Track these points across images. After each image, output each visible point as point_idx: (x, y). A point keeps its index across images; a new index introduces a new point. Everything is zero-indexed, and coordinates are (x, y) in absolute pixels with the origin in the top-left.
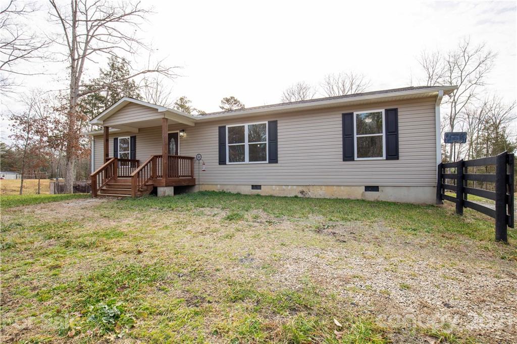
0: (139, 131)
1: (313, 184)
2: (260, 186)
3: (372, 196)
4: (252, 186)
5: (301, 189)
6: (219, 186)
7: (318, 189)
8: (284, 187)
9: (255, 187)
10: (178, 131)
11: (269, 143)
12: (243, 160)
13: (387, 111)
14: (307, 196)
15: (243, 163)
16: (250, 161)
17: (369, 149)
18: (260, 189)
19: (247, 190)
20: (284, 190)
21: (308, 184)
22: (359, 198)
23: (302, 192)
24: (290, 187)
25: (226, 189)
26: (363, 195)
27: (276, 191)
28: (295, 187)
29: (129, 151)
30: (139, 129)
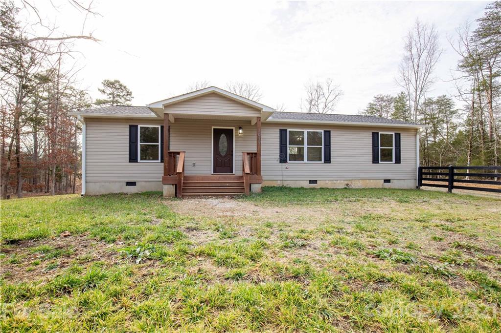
0: (175, 121)
1: (354, 179)
2: (316, 181)
3: (387, 185)
4: (310, 181)
5: (346, 182)
6: (279, 182)
7: (357, 182)
8: (335, 181)
9: (311, 182)
10: (234, 128)
11: (325, 147)
12: (303, 160)
13: (395, 134)
14: (350, 187)
15: (303, 162)
16: (308, 161)
17: (387, 156)
18: (317, 183)
19: (306, 184)
20: (335, 184)
21: (351, 179)
22: (381, 187)
23: (347, 185)
24: (339, 181)
25: (285, 184)
26: (383, 185)
27: (329, 184)
28: (342, 181)
29: (158, 143)
30: (175, 119)
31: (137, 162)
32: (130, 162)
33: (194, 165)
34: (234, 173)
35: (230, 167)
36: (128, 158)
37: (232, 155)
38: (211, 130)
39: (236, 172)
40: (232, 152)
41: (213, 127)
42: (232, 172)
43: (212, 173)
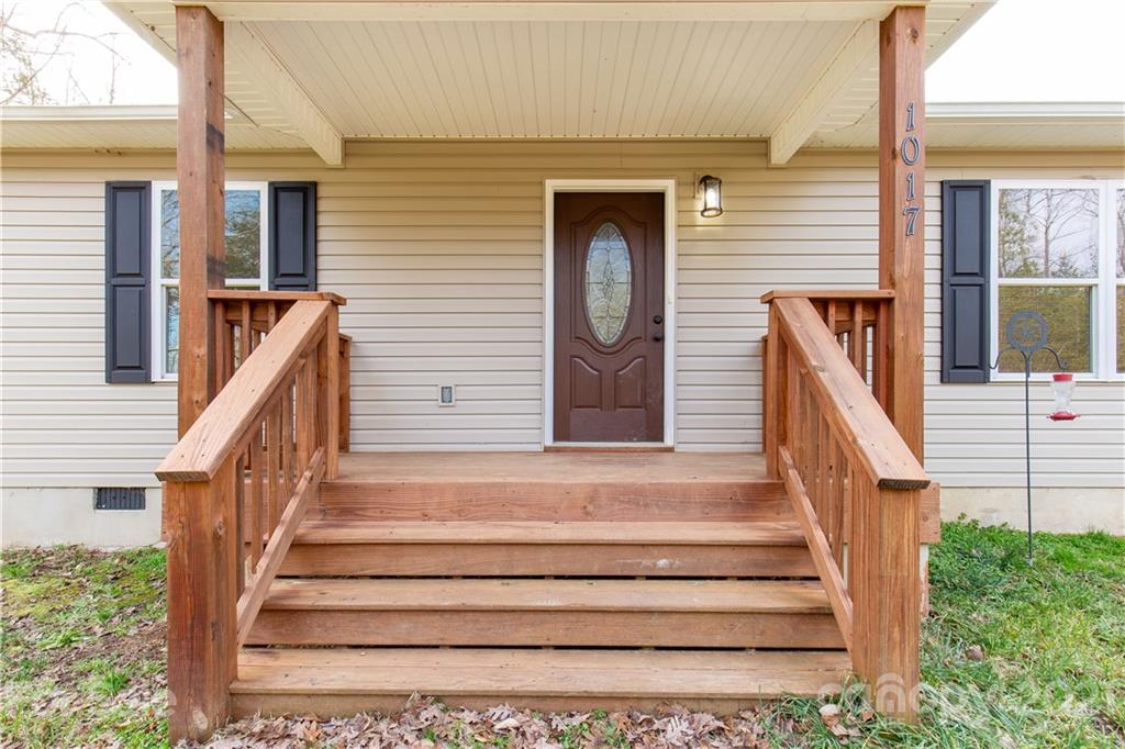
0: (346, 155)
10: (670, 185)
29: (257, 276)
30: (346, 142)
31: (146, 380)
32: (110, 380)
33: (447, 394)
34: (669, 441)
35: (644, 405)
36: (101, 363)
37: (659, 340)
38: (542, 198)
39: (686, 435)
40: (660, 321)
41: (553, 185)
42: (661, 439)
43: (549, 441)
